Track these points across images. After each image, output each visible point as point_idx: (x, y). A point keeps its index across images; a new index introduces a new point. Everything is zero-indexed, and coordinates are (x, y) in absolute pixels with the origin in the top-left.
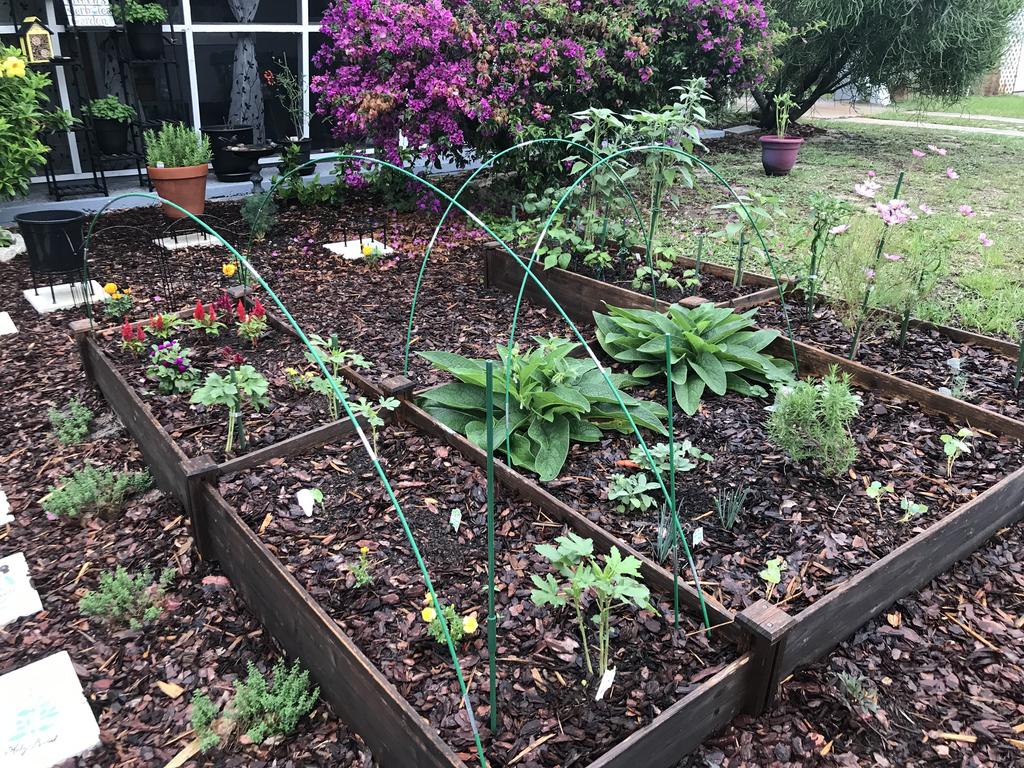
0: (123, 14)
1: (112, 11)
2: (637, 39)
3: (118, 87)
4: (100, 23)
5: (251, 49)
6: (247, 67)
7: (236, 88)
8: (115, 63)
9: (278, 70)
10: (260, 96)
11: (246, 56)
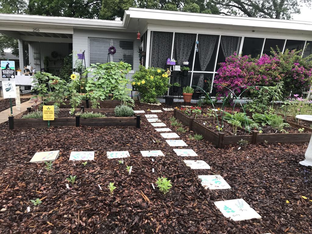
0: (182, 69)
1: (181, 68)
2: (279, 76)
3: (178, 81)
4: (178, 70)
5: (203, 76)
6: (202, 79)
7: (199, 83)
8: (179, 77)
9: (207, 80)
10: (203, 85)
11: (202, 77)
